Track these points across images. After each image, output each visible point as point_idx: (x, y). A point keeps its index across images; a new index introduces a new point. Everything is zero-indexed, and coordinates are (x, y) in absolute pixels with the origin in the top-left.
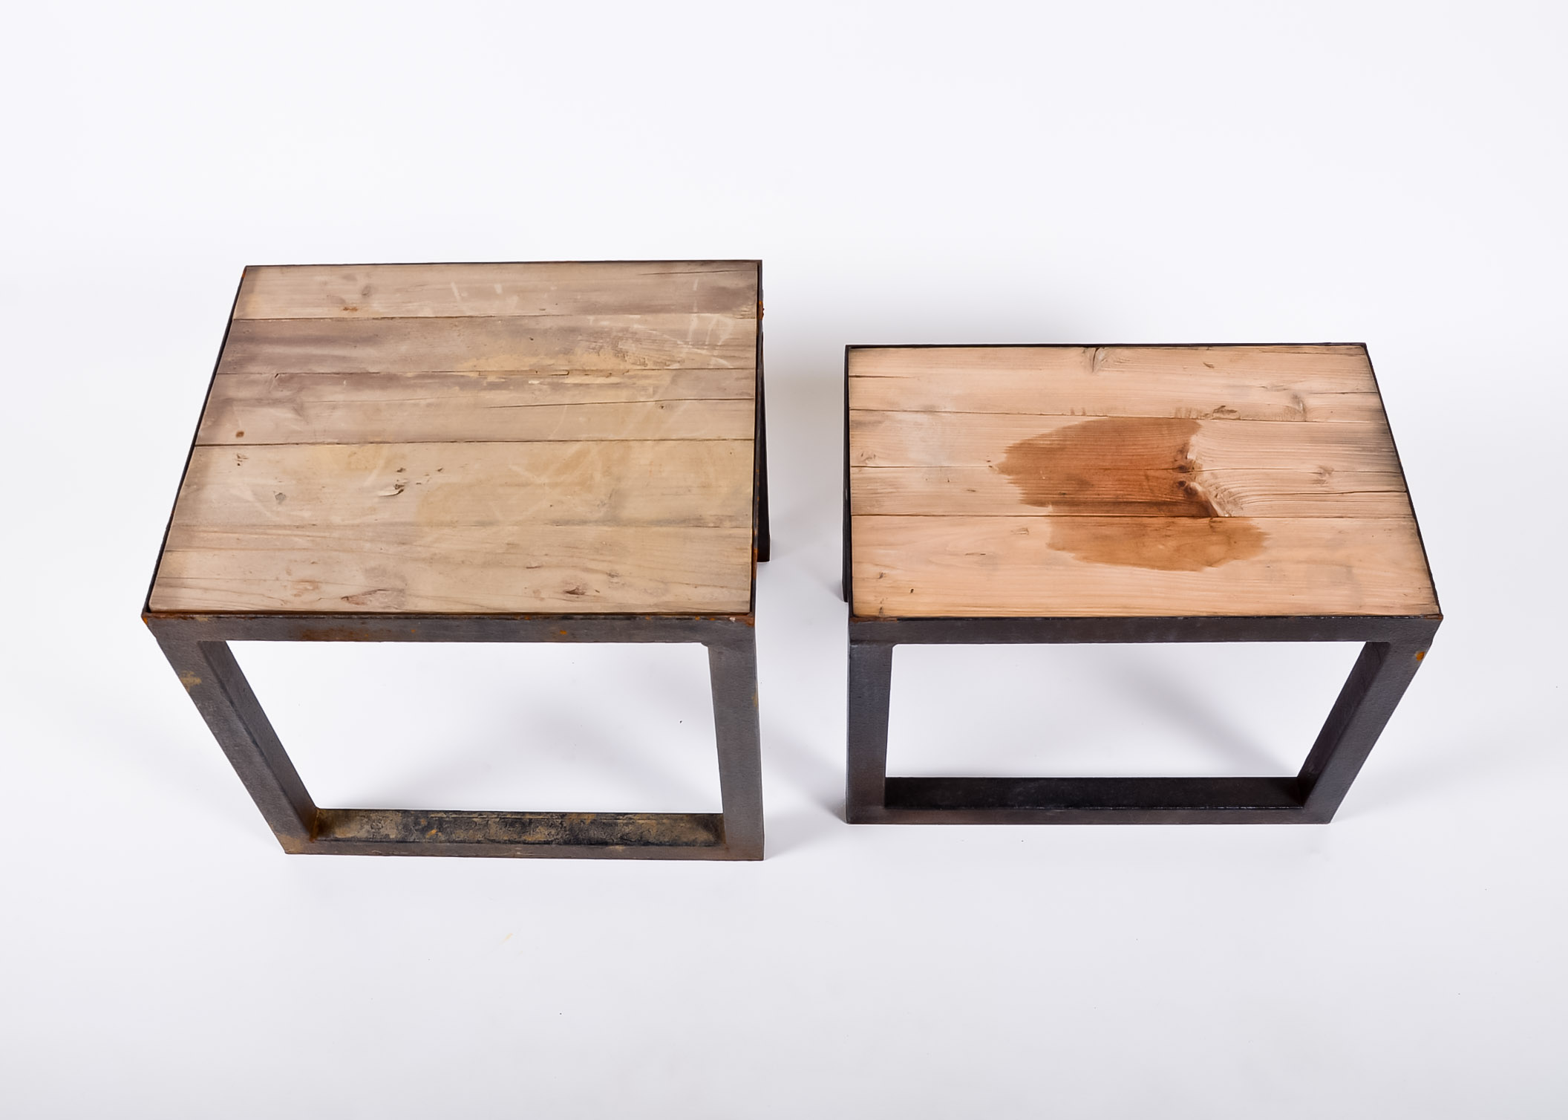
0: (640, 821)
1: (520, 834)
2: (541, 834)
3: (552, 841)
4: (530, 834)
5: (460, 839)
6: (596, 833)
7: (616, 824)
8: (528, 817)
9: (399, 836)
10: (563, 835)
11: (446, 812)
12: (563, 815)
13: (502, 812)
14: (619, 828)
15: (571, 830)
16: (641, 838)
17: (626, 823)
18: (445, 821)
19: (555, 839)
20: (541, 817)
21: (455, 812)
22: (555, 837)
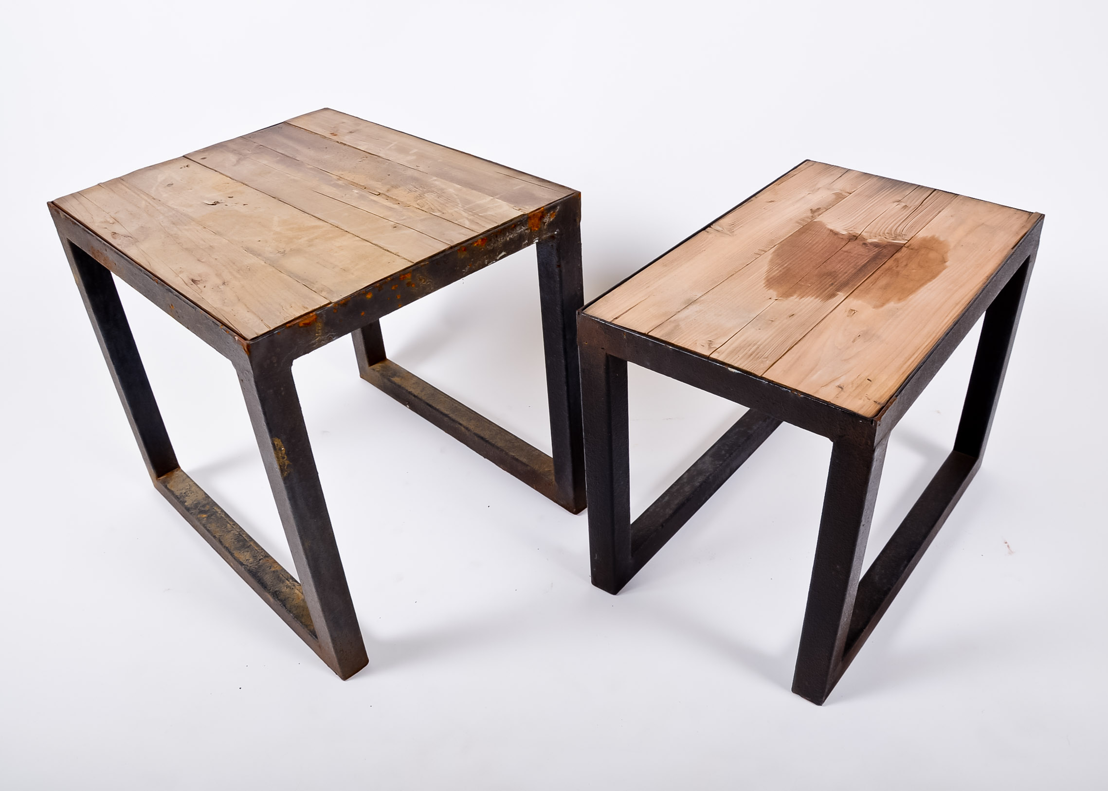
0: (297, 591)
1: (236, 549)
2: (245, 556)
3: (244, 565)
4: (240, 552)
5: (209, 529)
6: (268, 578)
7: (283, 582)
8: (252, 543)
9: (189, 506)
10: (253, 567)
11: (223, 511)
12: (267, 556)
13: (244, 531)
14: (281, 585)
15: (260, 567)
16: (285, 600)
17: (289, 586)
18: (216, 515)
19: (246, 565)
20: (257, 548)
21: (226, 514)
22: (248, 564)
